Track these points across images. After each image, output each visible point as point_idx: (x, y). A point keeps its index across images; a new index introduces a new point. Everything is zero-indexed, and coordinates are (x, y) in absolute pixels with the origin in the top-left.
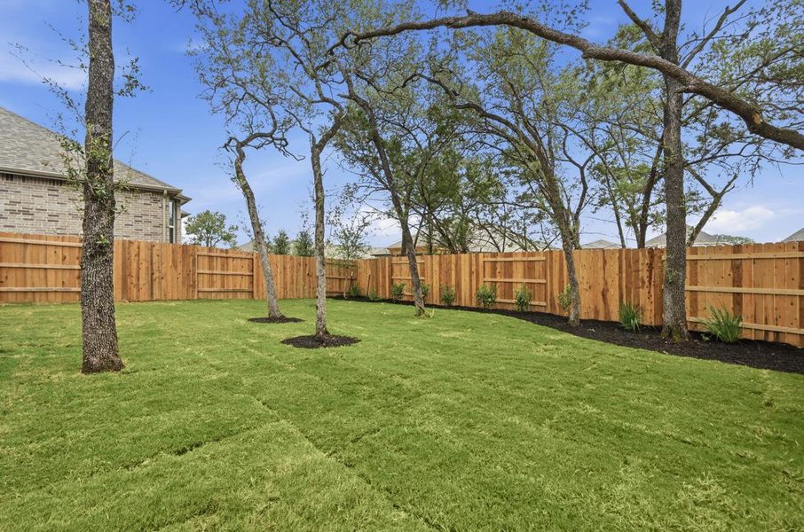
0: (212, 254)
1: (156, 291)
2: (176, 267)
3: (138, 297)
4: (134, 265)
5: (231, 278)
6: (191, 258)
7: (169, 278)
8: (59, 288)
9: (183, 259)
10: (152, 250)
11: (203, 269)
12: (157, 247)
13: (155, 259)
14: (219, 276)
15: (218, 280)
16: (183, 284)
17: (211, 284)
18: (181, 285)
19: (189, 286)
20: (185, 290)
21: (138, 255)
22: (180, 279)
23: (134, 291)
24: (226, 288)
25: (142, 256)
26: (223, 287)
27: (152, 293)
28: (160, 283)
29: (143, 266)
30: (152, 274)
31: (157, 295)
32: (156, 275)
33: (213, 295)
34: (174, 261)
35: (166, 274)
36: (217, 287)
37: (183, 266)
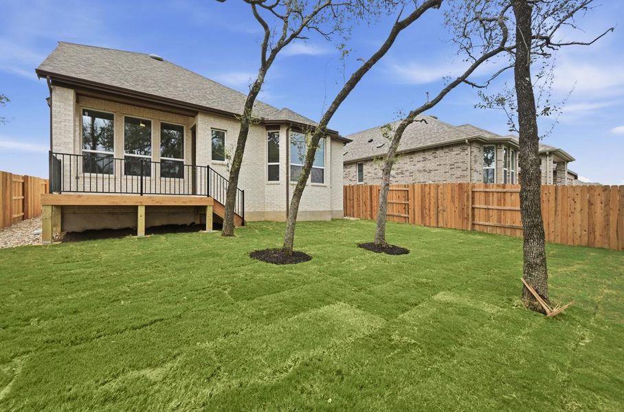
0: (488, 190)
1: (441, 221)
2: (454, 202)
3: (430, 223)
4: (427, 200)
5: (509, 214)
6: (466, 194)
7: (449, 210)
8: (397, 214)
9: (460, 195)
10: (437, 189)
11: (480, 204)
12: (441, 187)
13: (440, 196)
14: (496, 211)
15: (494, 214)
16: (460, 217)
17: (488, 218)
18: (458, 217)
19: (464, 218)
20: (460, 221)
21: (429, 193)
22: (457, 212)
23: (427, 218)
24: (502, 223)
25: (432, 194)
26: (500, 222)
27: (438, 222)
28: (443, 214)
29: (432, 202)
30: (438, 207)
31: (441, 224)
32: (440, 208)
33: (489, 229)
34: (453, 198)
35: (447, 208)
36: (493, 222)
37: (459, 202)
